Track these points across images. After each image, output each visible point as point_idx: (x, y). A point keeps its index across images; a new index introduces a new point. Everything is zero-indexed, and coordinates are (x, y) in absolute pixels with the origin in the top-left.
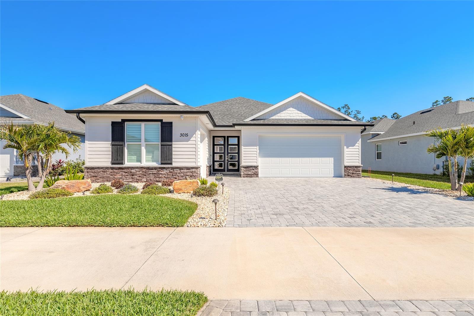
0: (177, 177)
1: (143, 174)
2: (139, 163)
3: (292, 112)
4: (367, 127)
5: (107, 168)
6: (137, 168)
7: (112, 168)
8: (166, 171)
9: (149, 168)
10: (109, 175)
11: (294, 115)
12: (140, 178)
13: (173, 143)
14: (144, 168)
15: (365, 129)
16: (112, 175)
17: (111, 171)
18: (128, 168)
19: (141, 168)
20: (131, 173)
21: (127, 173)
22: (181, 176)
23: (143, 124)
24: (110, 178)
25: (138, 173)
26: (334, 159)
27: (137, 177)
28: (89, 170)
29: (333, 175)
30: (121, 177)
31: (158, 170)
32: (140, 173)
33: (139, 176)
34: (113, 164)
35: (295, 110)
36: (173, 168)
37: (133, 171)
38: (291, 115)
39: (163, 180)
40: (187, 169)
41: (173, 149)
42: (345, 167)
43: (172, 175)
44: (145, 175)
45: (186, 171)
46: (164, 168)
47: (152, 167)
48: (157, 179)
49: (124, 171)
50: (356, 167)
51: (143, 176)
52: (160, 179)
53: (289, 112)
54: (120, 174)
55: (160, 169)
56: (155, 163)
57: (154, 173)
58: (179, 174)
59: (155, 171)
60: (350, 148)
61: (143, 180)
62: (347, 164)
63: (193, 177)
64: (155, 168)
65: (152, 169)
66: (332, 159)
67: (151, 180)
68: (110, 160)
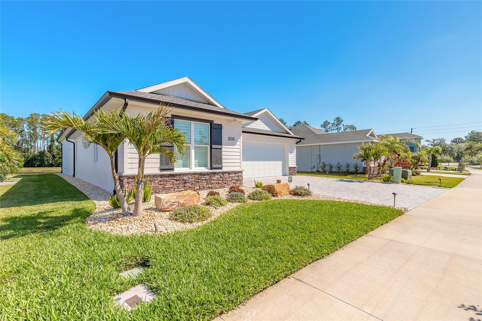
0: (227, 182)
1: (195, 181)
2: (188, 169)
3: (259, 123)
4: (301, 140)
5: (155, 176)
6: (189, 174)
7: (162, 176)
8: (217, 176)
9: (201, 174)
10: (158, 185)
11: (261, 126)
12: (193, 186)
13: (223, 147)
14: (198, 175)
15: (300, 141)
16: (161, 184)
17: (160, 179)
18: (180, 175)
19: (194, 174)
20: (183, 180)
21: (178, 180)
22: (230, 181)
23: (193, 123)
24: (159, 189)
25: (191, 179)
26: (282, 162)
27: (189, 185)
28: (130, 180)
29: (281, 175)
30: (172, 186)
31: (210, 175)
32: (193, 180)
33: (192, 184)
34: (162, 170)
35: (261, 122)
36: (223, 173)
37: (185, 178)
38: (259, 126)
39: (215, 186)
40: (234, 174)
41: (223, 153)
42: (289, 168)
43: (223, 180)
44: (198, 182)
45: (233, 175)
46: (215, 173)
47: (205, 173)
48: (210, 185)
49: (175, 178)
50: (294, 168)
51: (196, 183)
52: (212, 185)
53: (258, 123)
54: (171, 182)
55: (212, 174)
56: (204, 168)
57: (206, 179)
58: (228, 178)
59: (207, 177)
60: (291, 154)
61: (196, 188)
62: (290, 166)
63: (239, 181)
64: (207, 174)
65: (205, 175)
66: (281, 162)
67: (204, 187)
68: (158, 165)
